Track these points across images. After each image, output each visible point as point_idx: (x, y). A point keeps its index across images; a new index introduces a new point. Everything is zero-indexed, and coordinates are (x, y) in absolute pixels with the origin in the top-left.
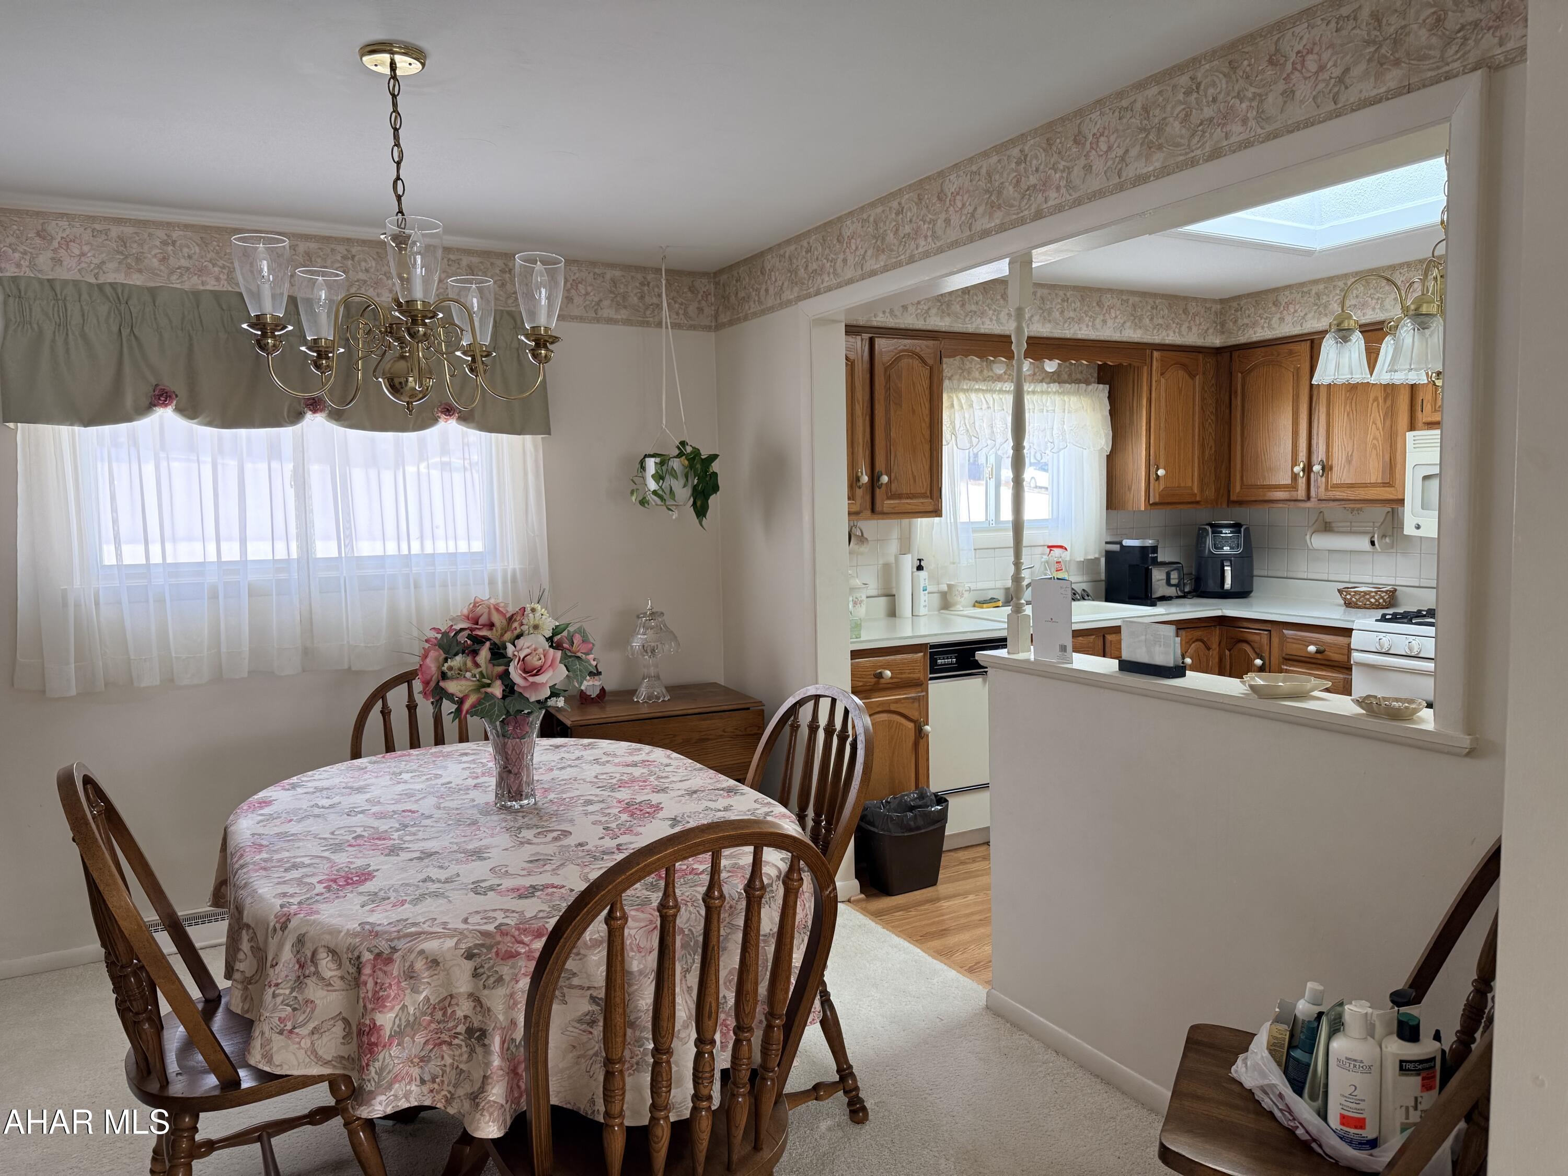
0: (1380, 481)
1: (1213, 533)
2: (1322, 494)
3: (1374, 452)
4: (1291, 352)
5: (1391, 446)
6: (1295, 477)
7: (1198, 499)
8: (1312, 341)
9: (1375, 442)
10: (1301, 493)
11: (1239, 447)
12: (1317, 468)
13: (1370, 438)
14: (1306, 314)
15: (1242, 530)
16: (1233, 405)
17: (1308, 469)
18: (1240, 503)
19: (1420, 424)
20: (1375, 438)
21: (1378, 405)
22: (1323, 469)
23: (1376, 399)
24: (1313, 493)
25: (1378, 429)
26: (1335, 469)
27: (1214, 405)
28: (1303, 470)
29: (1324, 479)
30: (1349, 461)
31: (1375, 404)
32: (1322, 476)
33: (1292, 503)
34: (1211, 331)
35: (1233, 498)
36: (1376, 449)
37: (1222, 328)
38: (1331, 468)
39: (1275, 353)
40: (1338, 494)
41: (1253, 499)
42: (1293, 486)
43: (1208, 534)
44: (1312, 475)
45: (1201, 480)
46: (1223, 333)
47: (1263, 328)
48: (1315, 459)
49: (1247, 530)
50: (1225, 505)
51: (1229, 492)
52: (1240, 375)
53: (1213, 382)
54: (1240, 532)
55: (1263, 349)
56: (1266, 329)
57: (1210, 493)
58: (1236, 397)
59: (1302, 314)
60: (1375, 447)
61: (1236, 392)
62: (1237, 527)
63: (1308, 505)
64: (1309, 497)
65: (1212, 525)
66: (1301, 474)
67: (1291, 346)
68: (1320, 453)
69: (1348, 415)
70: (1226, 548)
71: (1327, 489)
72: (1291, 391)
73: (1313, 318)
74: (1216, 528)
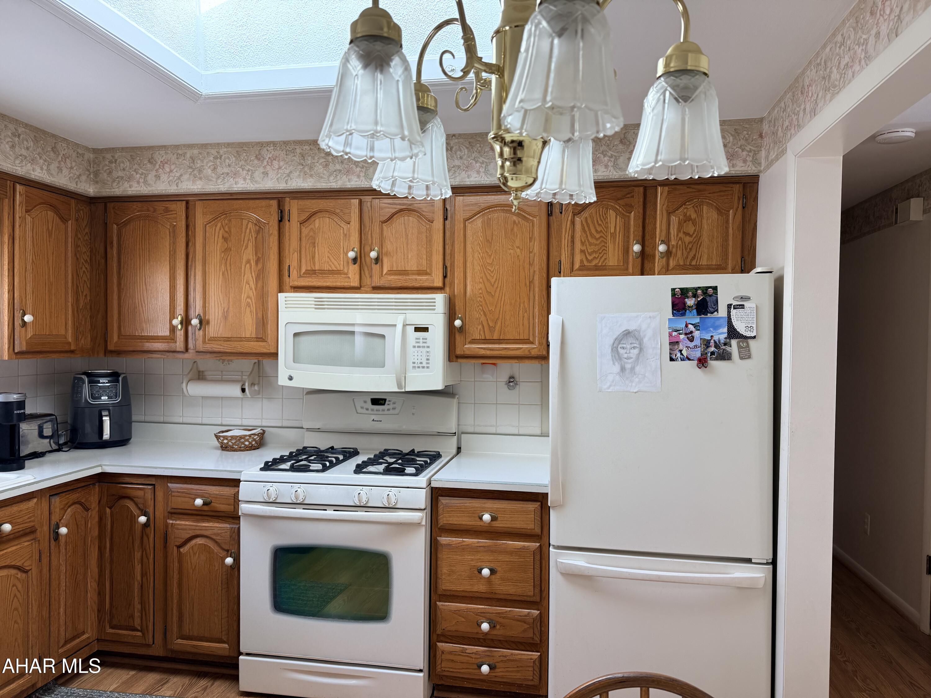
0: (254, 336)
1: (90, 382)
2: (200, 346)
3: (248, 310)
4: (167, 210)
5: (263, 305)
6: (173, 329)
7: (73, 348)
8: (187, 202)
9: (249, 301)
10: (180, 345)
11: (115, 297)
12: (195, 322)
13: (244, 296)
14: (181, 175)
15: (120, 379)
16: (109, 256)
17: (186, 322)
18: (118, 353)
19: (288, 288)
20: (248, 297)
21: (251, 267)
22: (201, 322)
23: (248, 262)
24: (191, 345)
25: (251, 289)
26: (212, 323)
27: (88, 254)
28: (181, 323)
29: (201, 332)
30: (225, 318)
31: (248, 265)
32: (200, 329)
33: (171, 354)
34: (84, 178)
35: (111, 347)
36: (249, 306)
37: (95, 177)
38: (208, 322)
39: (152, 209)
40: (216, 347)
41: (131, 349)
42: (172, 338)
43: (84, 382)
44: (190, 328)
45: (76, 329)
46: (97, 182)
47: (138, 182)
48: (192, 313)
49: (125, 379)
50: (102, 354)
51: (106, 342)
52: (115, 226)
53: (87, 230)
54: (118, 382)
55: (139, 204)
56: (142, 184)
57: (86, 342)
58: (112, 248)
59: (178, 175)
60: (248, 305)
61: (112, 243)
62: (114, 376)
63: (186, 356)
64: (187, 349)
65: (89, 375)
66: (179, 327)
67: (168, 205)
68: (197, 308)
69: (223, 274)
70: (104, 398)
71: (204, 342)
72: (168, 247)
73: (188, 180)
74: (93, 378)
